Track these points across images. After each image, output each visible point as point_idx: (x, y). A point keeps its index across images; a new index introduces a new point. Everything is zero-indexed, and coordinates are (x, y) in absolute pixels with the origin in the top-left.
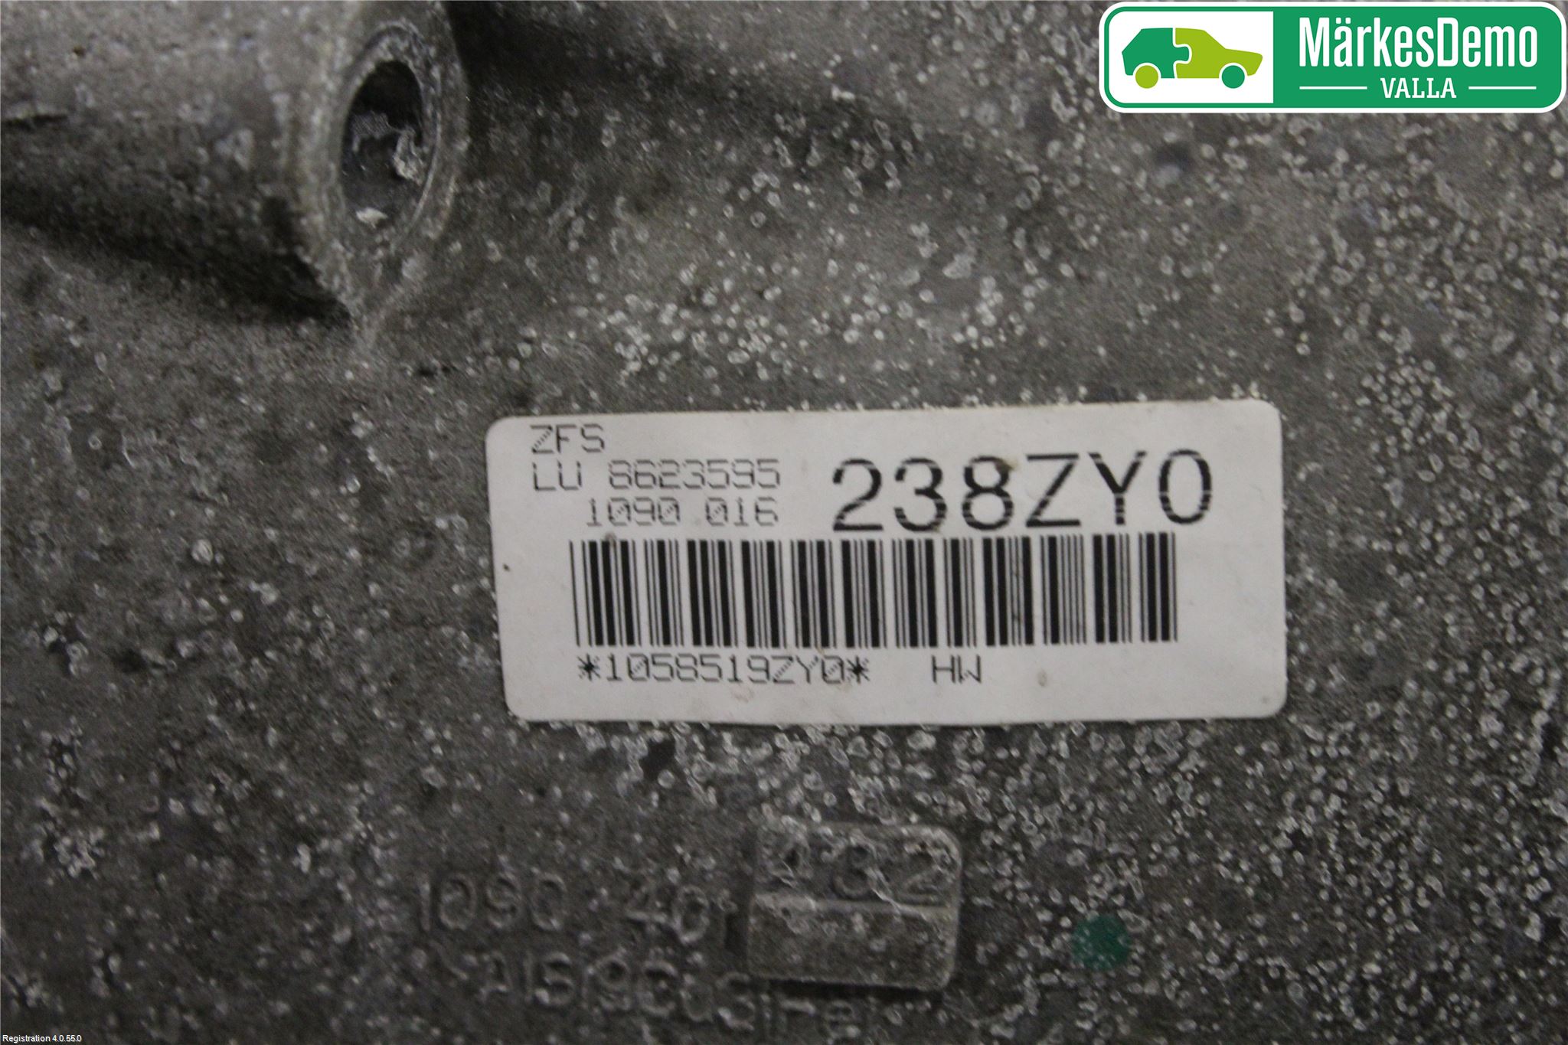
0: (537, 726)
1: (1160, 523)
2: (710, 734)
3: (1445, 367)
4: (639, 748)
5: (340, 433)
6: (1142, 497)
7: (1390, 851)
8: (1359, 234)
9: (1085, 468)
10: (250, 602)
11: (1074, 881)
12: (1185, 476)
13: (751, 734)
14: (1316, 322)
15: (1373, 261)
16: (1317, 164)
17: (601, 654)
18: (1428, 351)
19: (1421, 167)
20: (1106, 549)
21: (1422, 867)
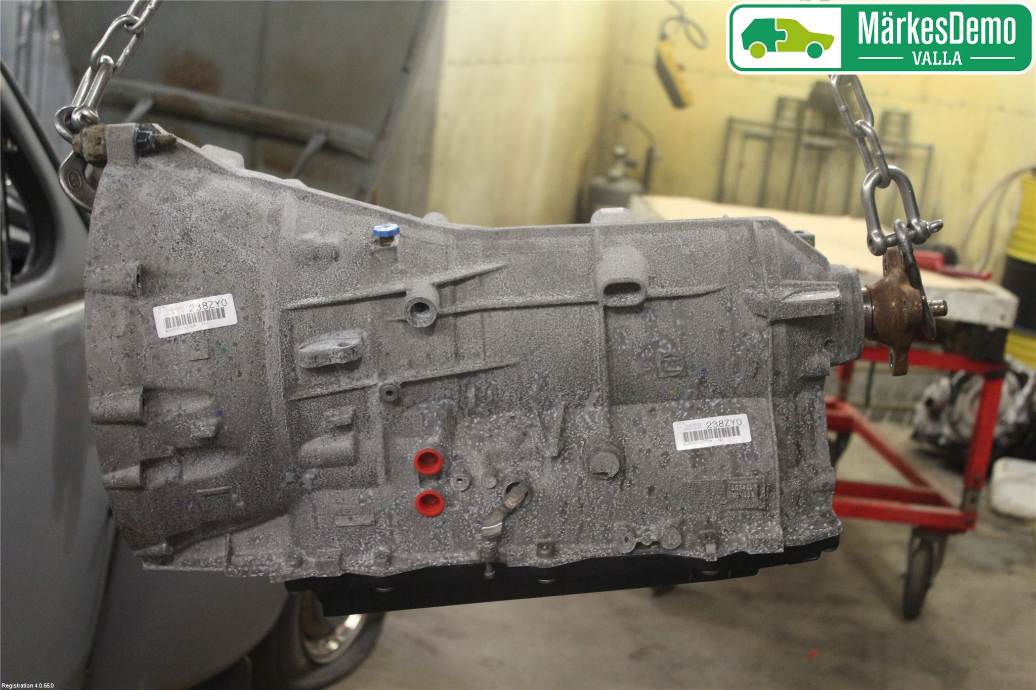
0: (162, 339)
1: (222, 306)
2: (180, 336)
3: (247, 288)
4: (173, 339)
5: (138, 310)
6: (220, 304)
7: (251, 336)
8: (236, 278)
9: (214, 302)
10: (131, 329)
11: (220, 345)
12: (224, 302)
13: (184, 335)
14: (234, 286)
15: (238, 280)
16: (231, 272)
17: (168, 329)
18: (245, 287)
19: (241, 271)
20: (218, 310)
21: (254, 338)
